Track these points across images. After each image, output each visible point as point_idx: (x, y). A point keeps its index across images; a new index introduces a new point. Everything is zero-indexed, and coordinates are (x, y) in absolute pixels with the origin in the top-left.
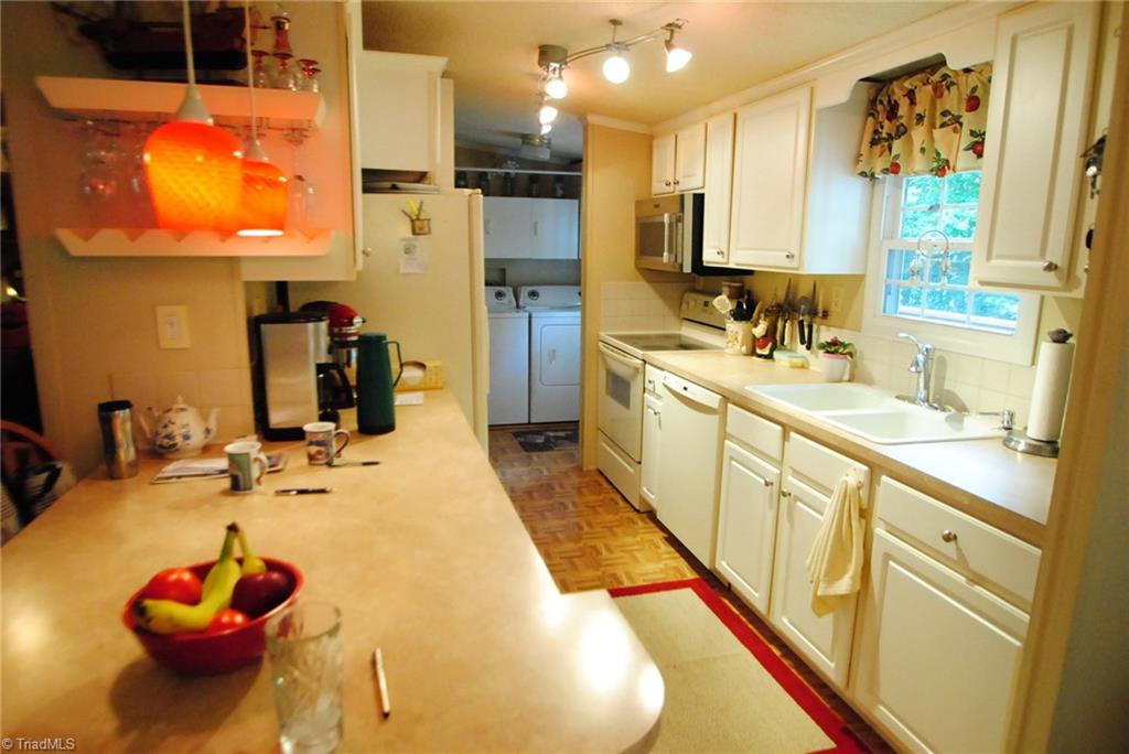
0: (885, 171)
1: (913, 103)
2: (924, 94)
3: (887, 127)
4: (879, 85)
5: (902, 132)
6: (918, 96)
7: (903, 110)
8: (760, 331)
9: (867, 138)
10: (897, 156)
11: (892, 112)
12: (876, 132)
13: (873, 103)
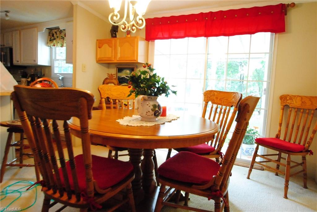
0: (52, 46)
1: (56, 34)
2: (58, 33)
3: (52, 38)
4: (50, 30)
5: (55, 39)
6: (57, 33)
7: (55, 35)
8: (29, 80)
9: (49, 39)
10: (54, 43)
11: (53, 36)
12: (50, 39)
13: (49, 33)
